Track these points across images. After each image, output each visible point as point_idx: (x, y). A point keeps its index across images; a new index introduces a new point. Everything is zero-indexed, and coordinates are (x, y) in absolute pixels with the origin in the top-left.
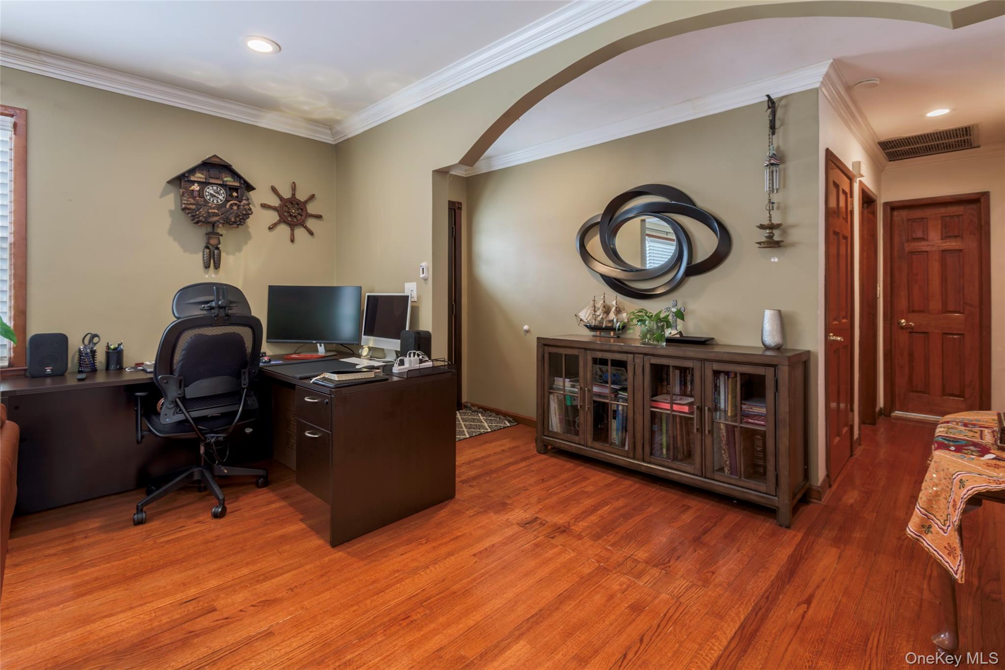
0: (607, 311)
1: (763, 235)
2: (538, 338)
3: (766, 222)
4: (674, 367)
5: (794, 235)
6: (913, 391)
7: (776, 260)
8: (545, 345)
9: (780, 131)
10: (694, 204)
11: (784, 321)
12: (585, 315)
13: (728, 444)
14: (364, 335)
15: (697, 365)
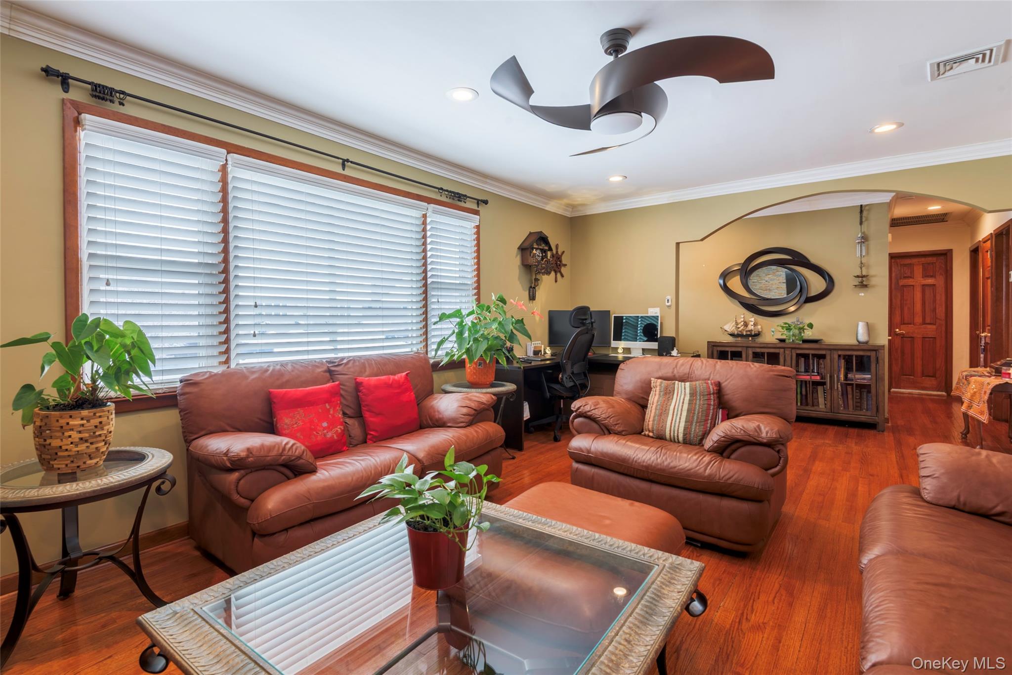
0: (746, 325)
1: (857, 282)
2: (708, 342)
3: (859, 274)
4: (812, 355)
5: (873, 281)
6: (904, 375)
7: (863, 294)
8: (714, 346)
9: (865, 224)
10: (809, 261)
11: (869, 328)
12: (730, 327)
13: (842, 394)
14: (614, 340)
15: (828, 353)
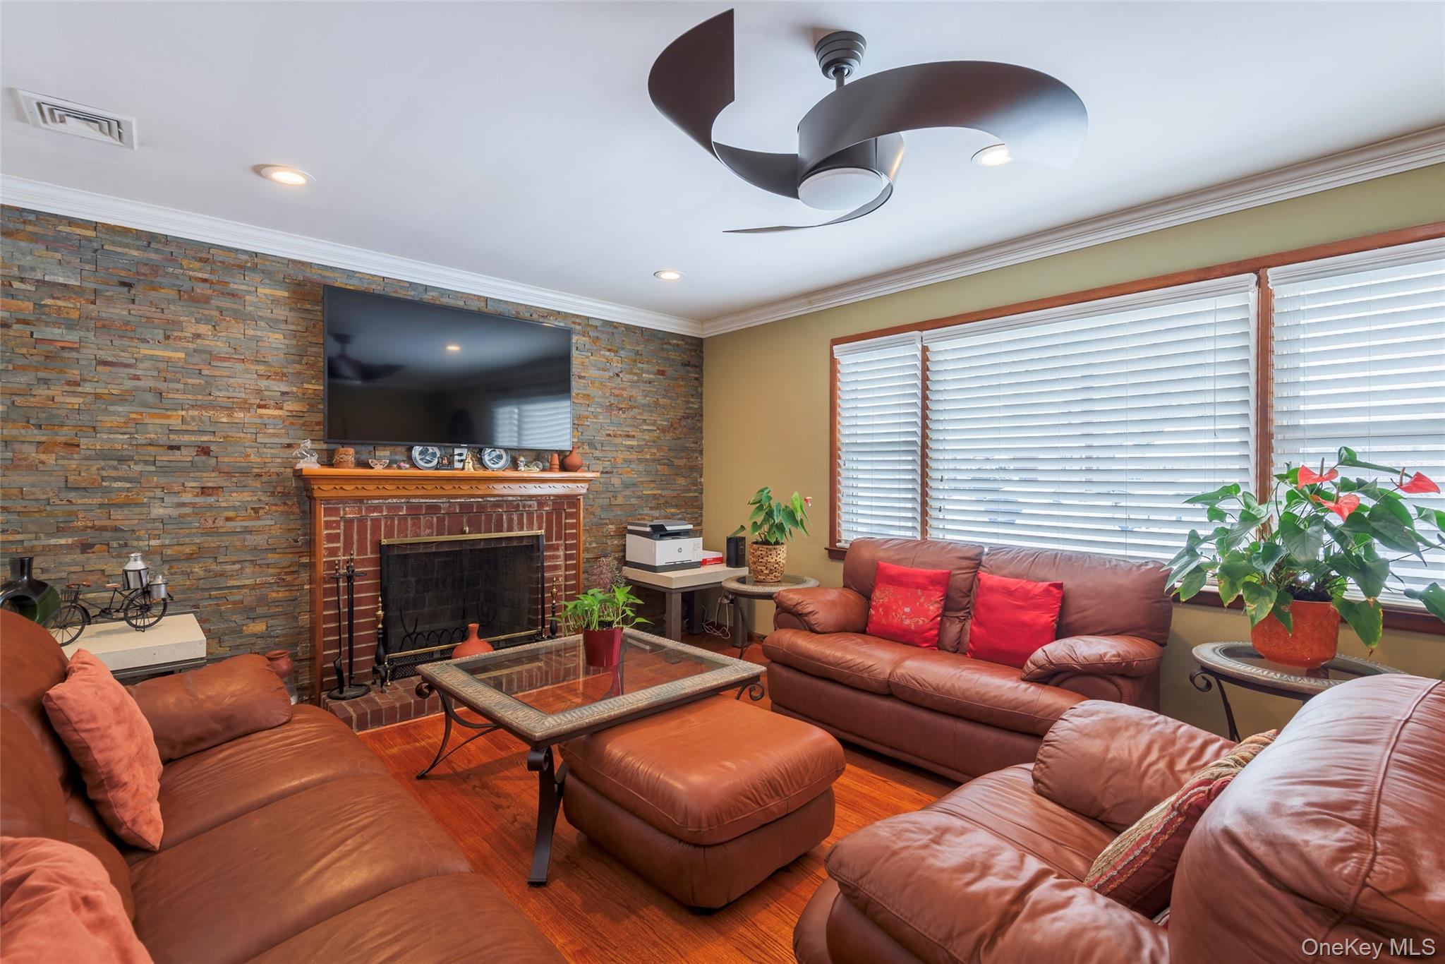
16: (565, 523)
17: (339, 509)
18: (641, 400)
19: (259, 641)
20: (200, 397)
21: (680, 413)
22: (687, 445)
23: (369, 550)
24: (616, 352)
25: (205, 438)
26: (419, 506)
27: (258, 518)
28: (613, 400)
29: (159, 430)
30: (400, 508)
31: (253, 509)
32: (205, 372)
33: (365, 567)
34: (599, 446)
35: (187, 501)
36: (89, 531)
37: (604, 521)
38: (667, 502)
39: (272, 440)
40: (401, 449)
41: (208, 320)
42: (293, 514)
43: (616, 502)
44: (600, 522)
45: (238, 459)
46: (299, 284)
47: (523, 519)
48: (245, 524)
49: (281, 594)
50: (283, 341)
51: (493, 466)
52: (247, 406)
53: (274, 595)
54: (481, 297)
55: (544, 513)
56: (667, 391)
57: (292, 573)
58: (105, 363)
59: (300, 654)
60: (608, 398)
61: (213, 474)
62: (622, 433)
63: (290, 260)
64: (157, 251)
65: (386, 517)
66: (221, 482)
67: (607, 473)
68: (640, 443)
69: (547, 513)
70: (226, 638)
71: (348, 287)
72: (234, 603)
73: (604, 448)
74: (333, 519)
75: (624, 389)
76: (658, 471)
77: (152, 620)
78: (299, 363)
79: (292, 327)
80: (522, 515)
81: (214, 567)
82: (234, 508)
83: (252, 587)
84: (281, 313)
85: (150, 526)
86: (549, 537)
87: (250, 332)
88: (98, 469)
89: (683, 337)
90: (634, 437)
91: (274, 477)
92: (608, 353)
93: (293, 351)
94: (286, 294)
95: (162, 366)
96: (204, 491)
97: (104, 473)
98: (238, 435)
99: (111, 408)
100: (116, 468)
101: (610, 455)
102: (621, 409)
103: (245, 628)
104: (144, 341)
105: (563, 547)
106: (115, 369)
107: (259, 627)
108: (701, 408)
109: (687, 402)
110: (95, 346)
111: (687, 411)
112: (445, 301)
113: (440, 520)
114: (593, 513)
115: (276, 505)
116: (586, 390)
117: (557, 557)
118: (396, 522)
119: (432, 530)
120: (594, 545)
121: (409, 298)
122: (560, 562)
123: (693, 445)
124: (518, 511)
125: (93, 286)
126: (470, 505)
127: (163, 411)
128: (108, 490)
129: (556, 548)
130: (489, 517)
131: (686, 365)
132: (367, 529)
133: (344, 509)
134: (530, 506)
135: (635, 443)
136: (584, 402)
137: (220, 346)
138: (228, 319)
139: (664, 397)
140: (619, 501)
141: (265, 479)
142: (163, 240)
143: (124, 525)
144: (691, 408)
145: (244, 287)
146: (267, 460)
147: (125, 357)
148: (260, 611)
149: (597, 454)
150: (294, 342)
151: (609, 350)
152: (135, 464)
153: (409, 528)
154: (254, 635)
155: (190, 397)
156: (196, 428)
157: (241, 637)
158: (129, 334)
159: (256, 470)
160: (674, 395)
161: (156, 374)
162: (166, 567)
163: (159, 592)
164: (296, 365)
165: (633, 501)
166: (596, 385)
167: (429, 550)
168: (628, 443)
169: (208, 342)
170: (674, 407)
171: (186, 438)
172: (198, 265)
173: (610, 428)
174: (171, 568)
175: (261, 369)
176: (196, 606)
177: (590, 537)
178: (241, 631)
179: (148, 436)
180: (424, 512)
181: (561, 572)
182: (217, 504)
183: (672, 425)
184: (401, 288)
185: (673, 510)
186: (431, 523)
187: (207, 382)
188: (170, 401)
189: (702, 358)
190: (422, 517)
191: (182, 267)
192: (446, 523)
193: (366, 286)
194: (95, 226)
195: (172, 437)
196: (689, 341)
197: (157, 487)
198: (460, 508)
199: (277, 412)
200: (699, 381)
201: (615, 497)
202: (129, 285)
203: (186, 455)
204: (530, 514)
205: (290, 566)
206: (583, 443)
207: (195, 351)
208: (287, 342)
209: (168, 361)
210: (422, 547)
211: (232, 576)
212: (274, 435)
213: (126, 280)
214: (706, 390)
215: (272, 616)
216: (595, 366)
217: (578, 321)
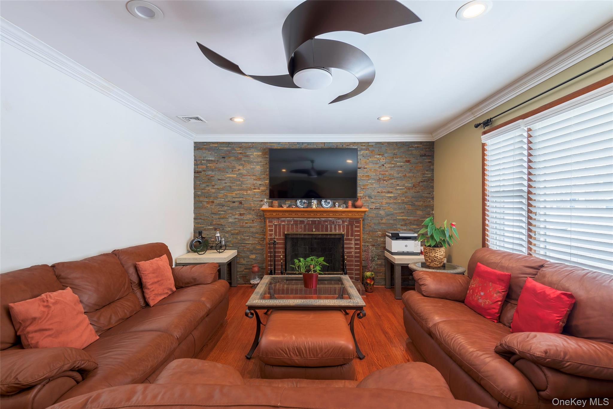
16: (355, 230)
17: (272, 221)
18: (396, 175)
19: (254, 261)
20: (240, 187)
21: (419, 180)
22: (423, 195)
23: (282, 235)
24: (383, 155)
25: (241, 199)
26: (297, 221)
27: (253, 223)
28: (380, 176)
29: (231, 197)
30: (291, 221)
31: (252, 220)
32: (241, 180)
33: (280, 241)
34: (373, 197)
35: (237, 217)
36: (216, 225)
37: (376, 230)
38: (411, 223)
39: (257, 199)
40: (294, 201)
41: (242, 165)
42: (262, 222)
43: (382, 222)
44: (374, 230)
45: (249, 205)
46: (264, 150)
47: (336, 227)
48: (250, 225)
49: (259, 247)
50: (260, 168)
51: (326, 206)
52: (251, 189)
53: (257, 247)
54: (322, 142)
55: (345, 225)
56: (411, 170)
57: (262, 241)
58: (219, 180)
59: (264, 267)
60: (378, 176)
61: (243, 210)
62: (385, 191)
63: (262, 143)
64: (230, 147)
65: (287, 224)
66: (245, 212)
67: (377, 209)
68: (395, 195)
69: (347, 225)
70: (245, 258)
71: (279, 148)
72: (248, 248)
73: (376, 198)
74: (271, 224)
75: (387, 171)
76: (405, 208)
77: (223, 251)
78: (264, 174)
79: (262, 164)
80: (336, 225)
81: (242, 237)
82: (248, 220)
83: (252, 244)
84: (260, 159)
85: (228, 224)
86: (348, 235)
87: (252, 167)
88: (218, 208)
89: (421, 143)
90: (392, 192)
91: (257, 211)
92: (378, 156)
93: (262, 171)
94: (261, 153)
95: (231, 179)
96: (241, 214)
97: (219, 210)
98: (248, 198)
99: (221, 192)
100: (221, 208)
101: (379, 201)
102: (384, 180)
103: (250, 256)
104: (227, 173)
105: (354, 240)
106: (221, 181)
107: (253, 256)
108: (433, 176)
109: (424, 174)
110: (217, 175)
111: (424, 179)
112: (309, 147)
113: (305, 226)
114: (370, 226)
115: (258, 219)
116: (367, 173)
117: (352, 244)
118: (290, 226)
119: (302, 229)
120: (371, 240)
121: (297, 148)
122: (353, 246)
123: (428, 195)
124: (334, 224)
125: (217, 159)
126: (315, 221)
127: (231, 192)
128: (220, 214)
129: (351, 240)
130: (323, 226)
131: (423, 156)
132: (281, 228)
133: (274, 221)
134: (339, 222)
135: (392, 195)
136: (366, 178)
137: (244, 172)
138: (246, 163)
139: (409, 172)
140: (384, 221)
141: (255, 211)
142: (231, 144)
143: (223, 224)
144: (426, 177)
145: (250, 153)
146: (256, 205)
147: (223, 178)
148: (254, 251)
149: (373, 200)
150: (263, 168)
151: (379, 155)
152: (226, 207)
153: (294, 228)
154: (252, 259)
155: (237, 187)
156: (239, 196)
157: (249, 259)
158: (224, 171)
159: (253, 208)
160: (416, 171)
161: (230, 181)
162: (232, 236)
163: (223, 243)
164: (263, 175)
165: (391, 222)
166: (373, 171)
167: (301, 237)
168: (388, 195)
169: (241, 171)
170: (415, 177)
171: (236, 199)
172: (239, 149)
173: (379, 189)
174: (233, 237)
175: (254, 177)
176: (238, 248)
177: (369, 237)
178: (249, 257)
179: (228, 199)
180: (299, 223)
181: (353, 250)
182: (243, 219)
183: (414, 186)
184: (294, 145)
185: (415, 227)
186: (302, 227)
187: (241, 183)
188: (233, 189)
189: (433, 151)
190: (298, 225)
191: (235, 150)
192: (307, 227)
193: (283, 146)
194: (217, 143)
195: (233, 199)
196: (425, 144)
197: (230, 213)
198: (311, 222)
199: (258, 191)
200: (432, 163)
201: (382, 220)
202: (224, 158)
203: (236, 204)
204: (339, 226)
205: (261, 239)
206: (366, 196)
207: (239, 174)
208: (261, 168)
209: (233, 177)
210: (298, 235)
211: (247, 240)
212: (258, 198)
213: (224, 156)
214: (436, 167)
215: (257, 254)
216: (372, 162)
217: (364, 144)
